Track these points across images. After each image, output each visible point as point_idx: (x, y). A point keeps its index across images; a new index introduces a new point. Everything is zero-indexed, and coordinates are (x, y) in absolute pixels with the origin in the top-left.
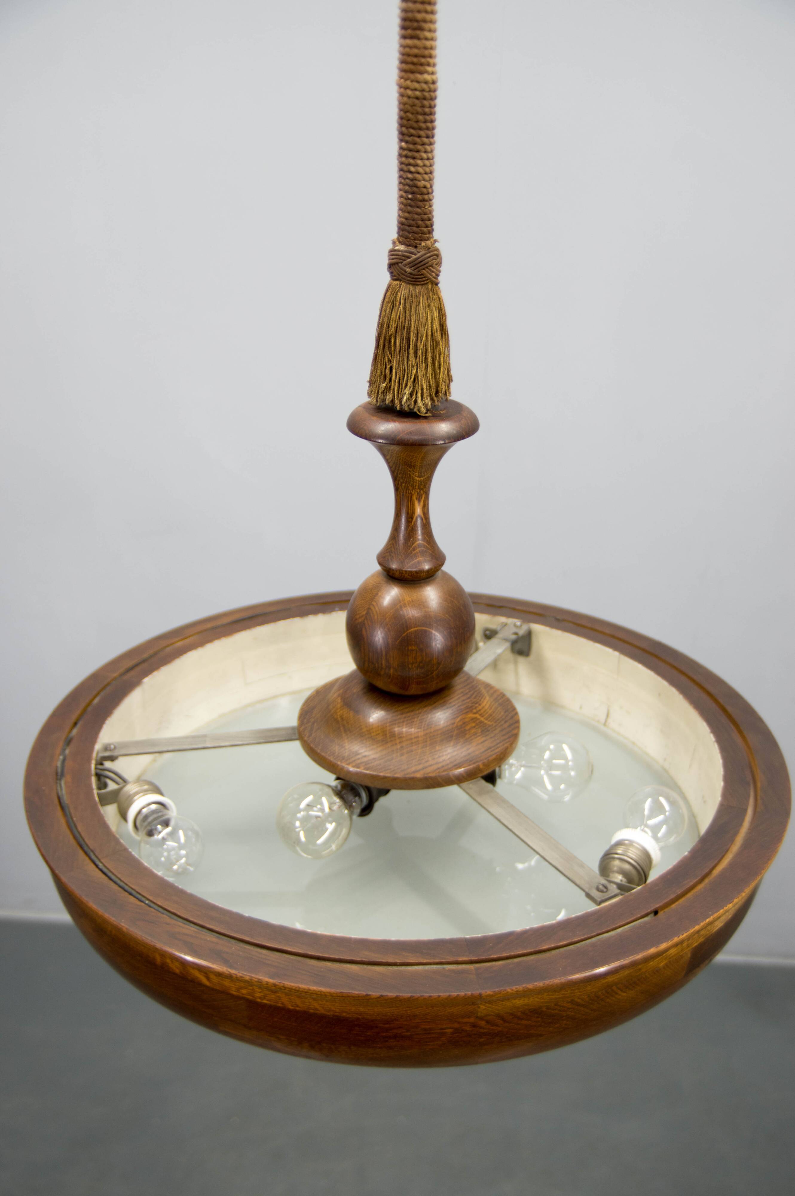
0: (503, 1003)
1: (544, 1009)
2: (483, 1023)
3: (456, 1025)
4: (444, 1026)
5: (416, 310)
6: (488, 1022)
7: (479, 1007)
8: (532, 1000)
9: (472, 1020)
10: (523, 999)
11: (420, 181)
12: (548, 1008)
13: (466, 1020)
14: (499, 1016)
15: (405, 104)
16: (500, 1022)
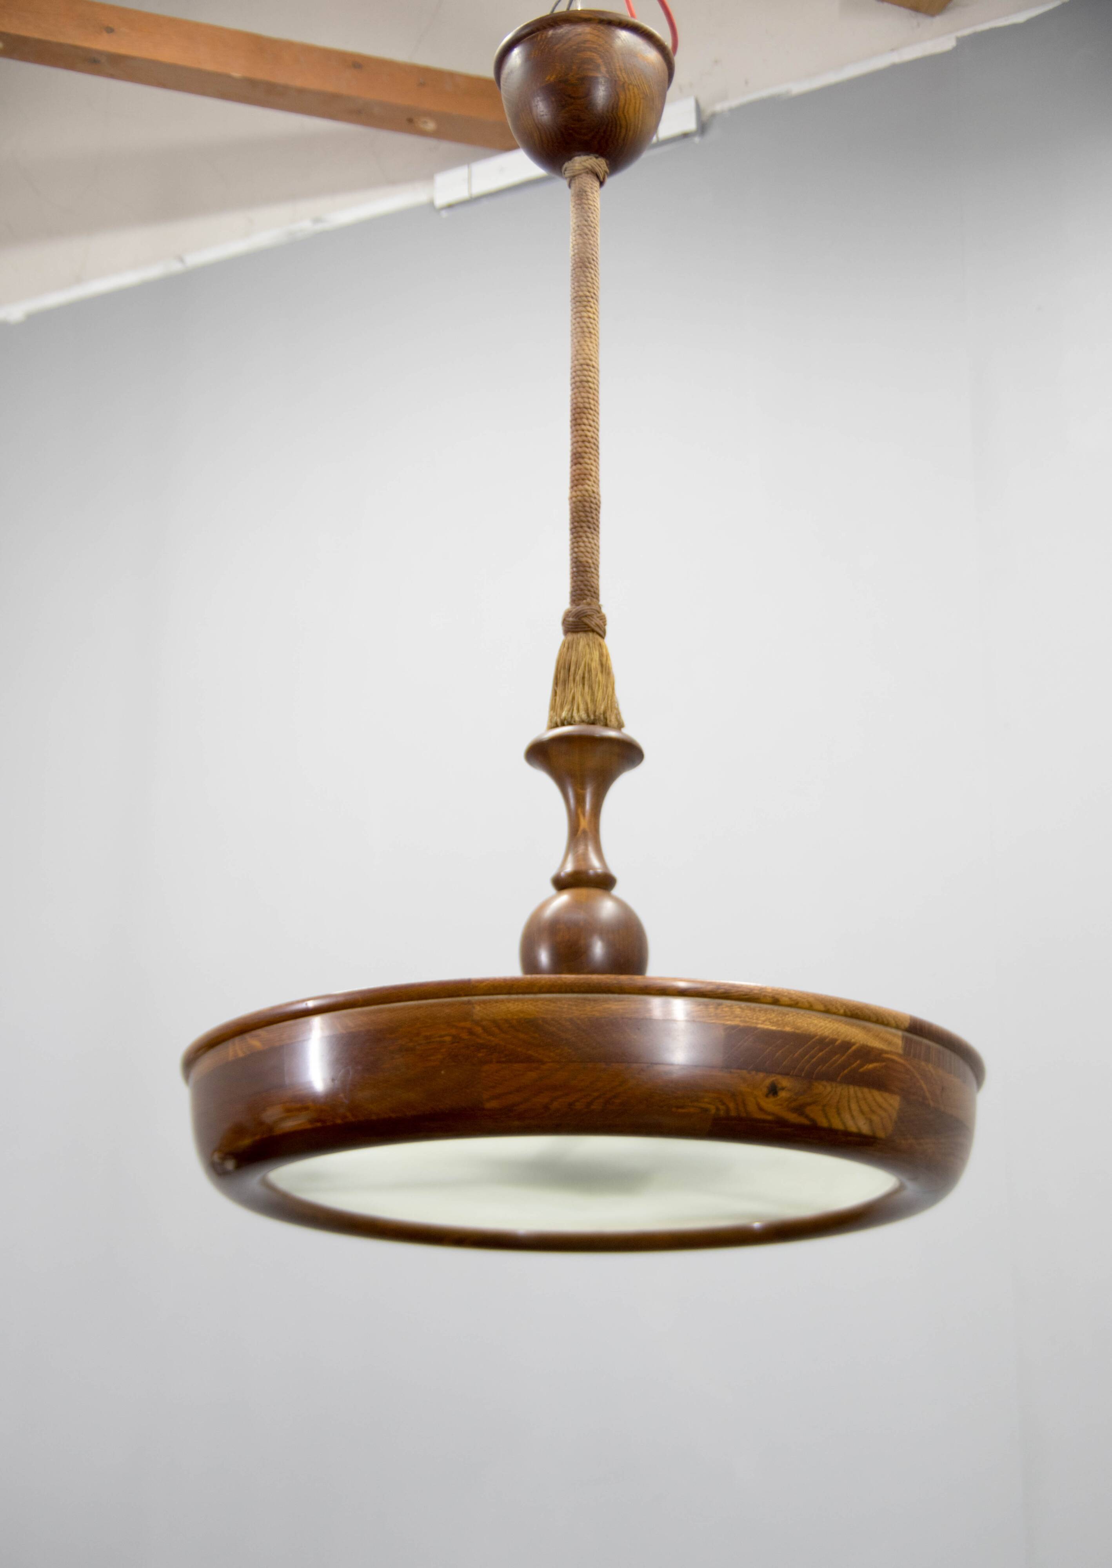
0: (497, 1006)
1: (540, 1022)
2: (479, 1030)
3: (454, 1031)
4: (443, 1033)
5: (576, 648)
6: (485, 1029)
7: (474, 1007)
8: (526, 1006)
9: (468, 1024)
10: (517, 1003)
11: (582, 557)
12: (544, 1020)
13: (462, 1024)
14: (494, 1021)
15: (574, 503)
16: (497, 1031)
